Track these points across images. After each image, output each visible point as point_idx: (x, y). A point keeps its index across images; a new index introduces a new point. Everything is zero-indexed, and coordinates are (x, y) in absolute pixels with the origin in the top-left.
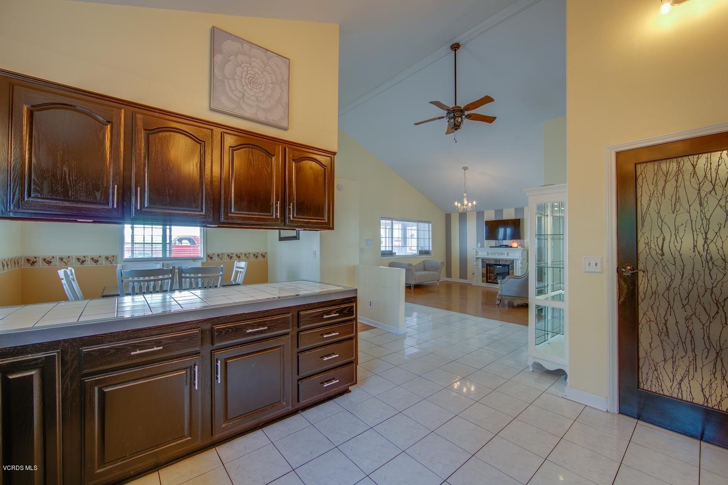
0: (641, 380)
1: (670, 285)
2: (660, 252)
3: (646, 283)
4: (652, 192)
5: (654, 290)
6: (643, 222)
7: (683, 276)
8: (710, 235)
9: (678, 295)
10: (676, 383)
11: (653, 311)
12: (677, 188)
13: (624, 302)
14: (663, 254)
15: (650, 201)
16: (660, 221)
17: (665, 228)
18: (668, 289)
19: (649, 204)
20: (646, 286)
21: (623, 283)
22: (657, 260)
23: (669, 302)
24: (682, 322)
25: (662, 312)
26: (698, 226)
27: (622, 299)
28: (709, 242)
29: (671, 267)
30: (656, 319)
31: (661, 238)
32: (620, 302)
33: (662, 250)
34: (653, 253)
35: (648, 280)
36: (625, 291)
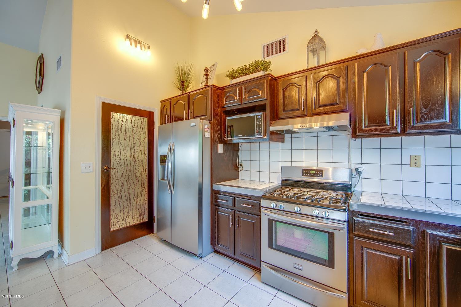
0: (111, 227)
1: (123, 174)
2: (119, 158)
3: (114, 175)
4: (117, 128)
5: (117, 177)
6: (113, 143)
7: (127, 169)
8: (135, 151)
9: (125, 178)
10: (124, 220)
11: (116, 188)
12: (126, 128)
13: (104, 187)
14: (120, 160)
15: (116, 132)
16: (119, 143)
17: (121, 147)
18: (122, 176)
19: (115, 134)
20: (113, 176)
21: (103, 176)
22: (118, 163)
23: (122, 182)
24: (126, 190)
25: (120, 188)
26: (132, 147)
27: (103, 186)
28: (135, 153)
29: (123, 165)
30: (117, 192)
31: (120, 151)
32: (102, 188)
33: (120, 158)
34: (117, 159)
35: (114, 173)
36: (105, 181)
